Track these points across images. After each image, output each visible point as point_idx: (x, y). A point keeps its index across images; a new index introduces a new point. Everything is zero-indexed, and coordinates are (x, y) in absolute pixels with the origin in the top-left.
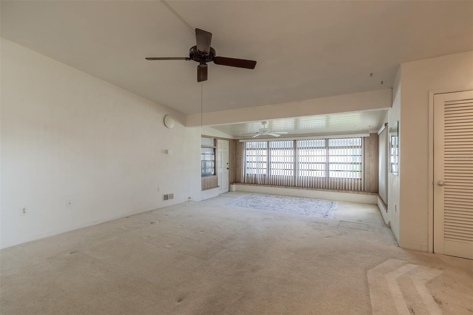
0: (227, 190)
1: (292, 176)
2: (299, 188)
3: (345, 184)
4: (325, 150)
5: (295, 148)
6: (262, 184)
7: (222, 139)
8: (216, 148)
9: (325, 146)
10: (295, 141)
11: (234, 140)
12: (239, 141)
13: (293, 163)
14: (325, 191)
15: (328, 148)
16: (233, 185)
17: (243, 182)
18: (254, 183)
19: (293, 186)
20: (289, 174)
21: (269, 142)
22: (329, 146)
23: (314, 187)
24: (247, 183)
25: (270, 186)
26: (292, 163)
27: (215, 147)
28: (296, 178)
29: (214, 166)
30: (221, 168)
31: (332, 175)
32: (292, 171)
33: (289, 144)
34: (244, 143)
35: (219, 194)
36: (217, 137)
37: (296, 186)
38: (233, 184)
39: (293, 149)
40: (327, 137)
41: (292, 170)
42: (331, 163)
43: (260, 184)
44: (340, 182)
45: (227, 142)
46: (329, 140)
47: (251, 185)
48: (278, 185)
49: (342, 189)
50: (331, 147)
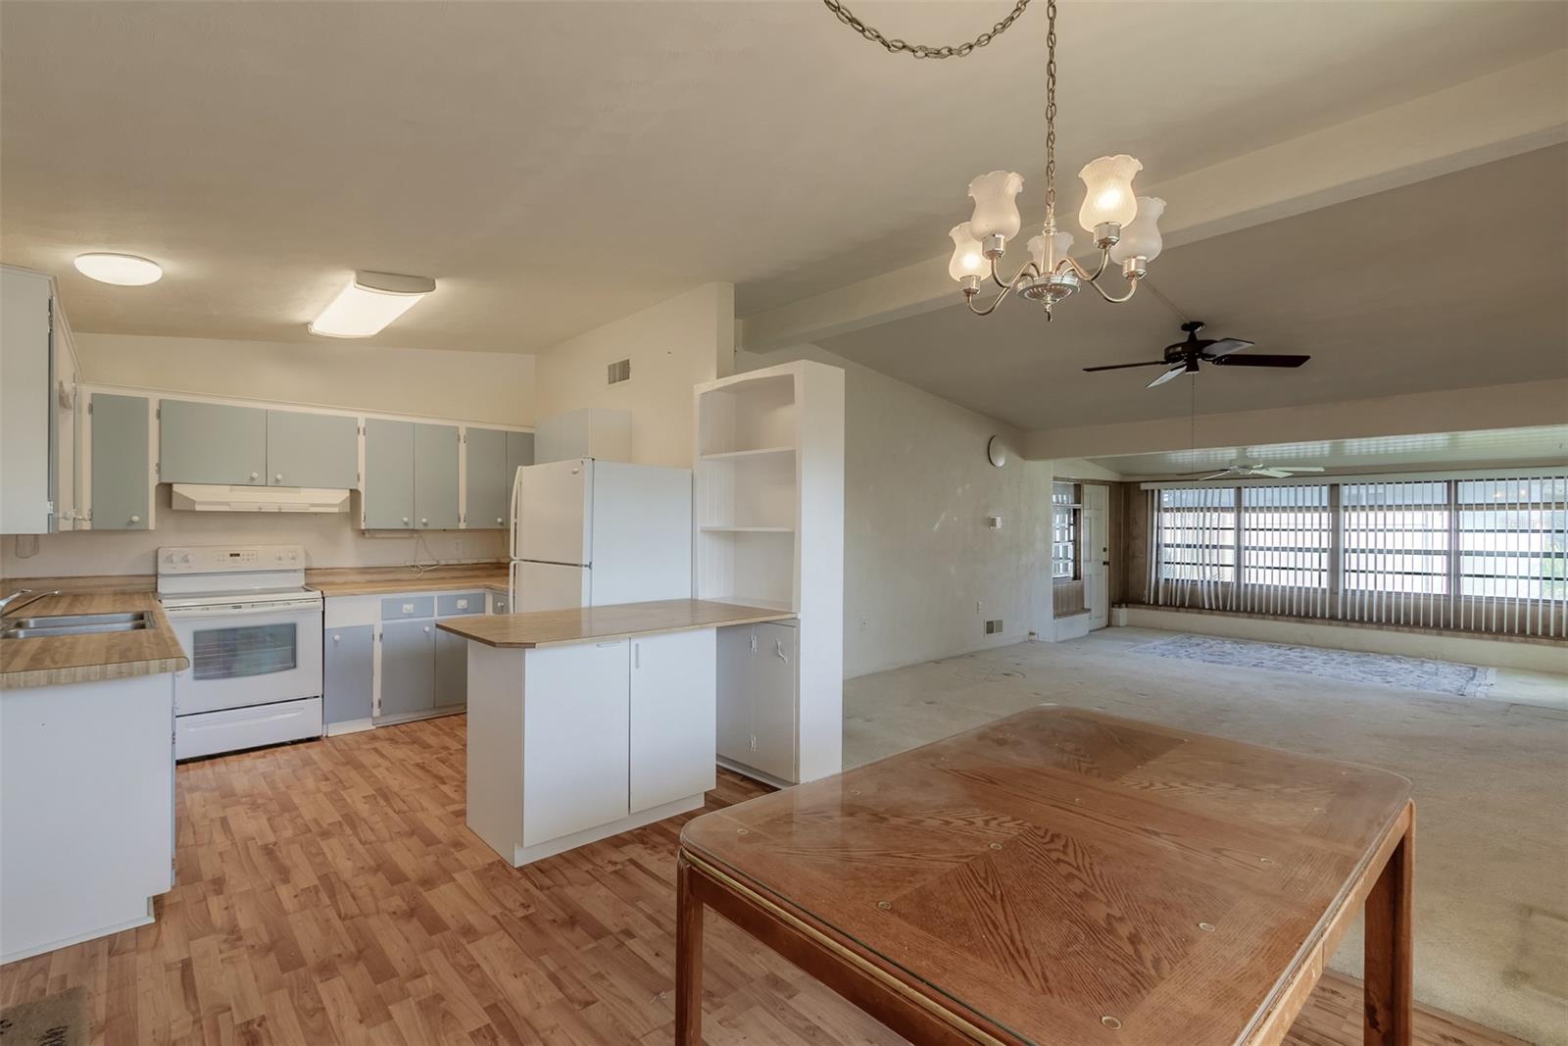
0: (1104, 622)
1: (1324, 590)
2: (1350, 624)
3: (1519, 617)
4: (1446, 513)
5: (1335, 506)
6: (1218, 609)
7: (1093, 482)
8: (1080, 510)
9: (1446, 502)
10: (1336, 488)
11: (1121, 483)
12: (1139, 487)
13: (1328, 551)
14: (1447, 636)
15: (1455, 509)
16: (1121, 610)
17: (1152, 602)
18: (1190, 607)
19: (1327, 616)
20: (1313, 580)
21: (1243, 489)
22: (1460, 502)
23: (1402, 622)
24: (1165, 605)
25: (1246, 615)
26: (1324, 550)
27: (1077, 506)
28: (1337, 593)
29: (1075, 557)
30: (1090, 560)
31: (1470, 588)
32: (1324, 574)
33: (1318, 495)
34: (1156, 492)
35: (1090, 631)
36: (1082, 480)
37: (1340, 617)
38: (1120, 607)
39: (1328, 509)
40: (1452, 476)
41: (1324, 570)
42: (1469, 553)
43: (1211, 609)
44: (1501, 612)
45: (1105, 491)
46: (1460, 483)
47: (1178, 611)
48: (1273, 614)
49: (1511, 632)
50: (1469, 507)
